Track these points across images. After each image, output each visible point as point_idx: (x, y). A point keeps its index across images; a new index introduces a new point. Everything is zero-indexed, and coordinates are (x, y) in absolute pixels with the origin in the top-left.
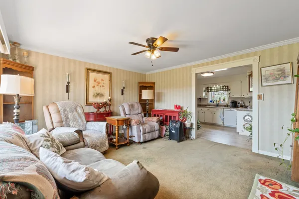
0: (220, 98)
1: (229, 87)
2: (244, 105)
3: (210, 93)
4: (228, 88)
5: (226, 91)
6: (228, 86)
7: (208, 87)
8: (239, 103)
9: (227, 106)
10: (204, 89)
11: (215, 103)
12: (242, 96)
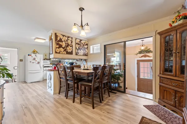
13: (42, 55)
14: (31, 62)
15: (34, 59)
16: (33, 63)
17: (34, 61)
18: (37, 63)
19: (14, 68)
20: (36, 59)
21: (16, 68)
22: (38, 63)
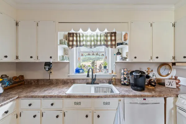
7: (71, 35)
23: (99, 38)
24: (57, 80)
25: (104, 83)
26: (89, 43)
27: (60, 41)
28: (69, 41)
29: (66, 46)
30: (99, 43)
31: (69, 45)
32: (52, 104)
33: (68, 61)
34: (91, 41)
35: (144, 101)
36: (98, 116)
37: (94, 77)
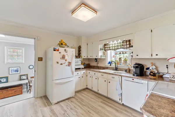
0: (120, 59)
1: (131, 42)
2: (158, 73)
3: (109, 51)
4: (130, 44)
5: (127, 48)
6: (129, 41)
7: (105, 45)
8: (148, 69)
9: (128, 71)
10: (101, 46)
11: (113, 65)
12: (154, 56)
13: (74, 50)
14: (58, 63)
15: (63, 57)
16: (62, 64)
17: (63, 61)
18: (67, 64)
19: (29, 67)
20: (66, 58)
21: (31, 67)
22: (70, 64)
23: (119, 44)
24: (101, 67)
25: (123, 71)
26: (114, 48)
27: (100, 49)
28: (105, 48)
29: (104, 51)
30: (119, 47)
31: (105, 50)
32: (95, 74)
33: (105, 58)
34: (115, 47)
35: (133, 81)
36: (109, 82)
37: (116, 67)
